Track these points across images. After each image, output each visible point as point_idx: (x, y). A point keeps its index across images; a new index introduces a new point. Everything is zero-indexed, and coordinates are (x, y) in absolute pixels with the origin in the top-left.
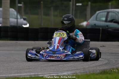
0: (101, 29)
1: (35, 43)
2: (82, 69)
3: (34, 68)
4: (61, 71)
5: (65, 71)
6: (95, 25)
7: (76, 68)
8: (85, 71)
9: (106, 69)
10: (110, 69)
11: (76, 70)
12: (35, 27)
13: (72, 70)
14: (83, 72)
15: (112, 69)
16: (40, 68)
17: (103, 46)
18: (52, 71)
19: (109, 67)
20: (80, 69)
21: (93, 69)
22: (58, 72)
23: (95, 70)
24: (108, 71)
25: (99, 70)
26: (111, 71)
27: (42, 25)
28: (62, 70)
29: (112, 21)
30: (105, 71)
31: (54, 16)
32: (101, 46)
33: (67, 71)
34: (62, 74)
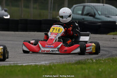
0: (77, 21)
1: (15, 33)
2: (59, 59)
3: (14, 57)
4: (39, 61)
5: (43, 61)
7: (53, 58)
8: (61, 61)
9: (81, 60)
10: (84, 60)
11: (53, 59)
12: (15, 19)
13: (49, 60)
14: (60, 62)
15: (86, 60)
16: (19, 57)
18: (31, 60)
19: (84, 57)
20: (56, 59)
21: (69, 59)
22: (36, 61)
23: (71, 60)
24: (82, 61)
25: (75, 61)
26: (86, 61)
27: (22, 16)
28: (40, 59)
30: (81, 62)
31: (34, 8)
33: (45, 60)
34: (40, 63)
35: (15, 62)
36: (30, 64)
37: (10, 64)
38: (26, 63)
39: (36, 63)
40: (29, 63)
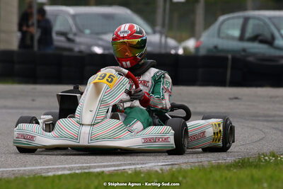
0: (230, 56)
6: (216, 47)
17: (236, 98)
29: (254, 38)
32: (230, 99)
34: (143, 166)
35: (84, 165)
36: (120, 168)
37: (70, 169)
38: (111, 166)
39: (134, 164)
40: (118, 165)
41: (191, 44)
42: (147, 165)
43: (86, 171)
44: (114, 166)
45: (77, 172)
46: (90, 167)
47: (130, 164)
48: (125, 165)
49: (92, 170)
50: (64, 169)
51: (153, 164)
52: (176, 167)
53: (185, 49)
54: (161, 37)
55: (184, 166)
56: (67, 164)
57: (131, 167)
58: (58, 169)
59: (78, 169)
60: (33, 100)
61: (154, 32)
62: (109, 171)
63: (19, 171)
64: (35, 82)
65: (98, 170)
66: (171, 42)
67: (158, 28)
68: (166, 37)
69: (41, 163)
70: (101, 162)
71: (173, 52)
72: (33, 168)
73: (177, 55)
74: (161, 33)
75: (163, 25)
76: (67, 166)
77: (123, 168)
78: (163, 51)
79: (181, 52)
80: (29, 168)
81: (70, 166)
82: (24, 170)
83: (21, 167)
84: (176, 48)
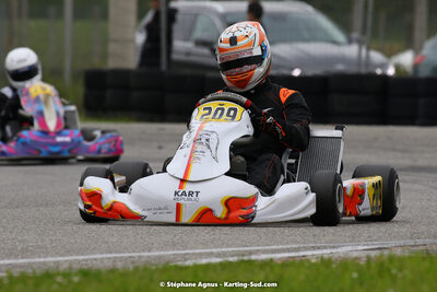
41: (407, 59)
42: (339, 250)
43: (246, 258)
44: (289, 250)
45: (231, 259)
46: (251, 253)
47: (314, 248)
48: (306, 249)
49: (253, 257)
50: (211, 255)
51: (349, 248)
52: (386, 252)
53: (398, 68)
54: (360, 49)
55: (398, 252)
56: (215, 247)
57: (315, 252)
58: (201, 255)
59: (233, 256)
60: (160, 148)
61: (350, 41)
62: (280, 259)
63: (140, 257)
64: (163, 119)
65: (264, 257)
66: (376, 57)
67: (355, 35)
68: (368, 49)
69: (174, 245)
70: (268, 245)
71: (379, 72)
72: (162, 253)
73: (385, 77)
74: (360, 43)
75: (364, 32)
76: (214, 250)
77: (302, 253)
78: (363, 71)
79: (391, 72)
80: (157, 253)
81: (219, 250)
82: (149, 257)
83: (144, 251)
84: (384, 66)
